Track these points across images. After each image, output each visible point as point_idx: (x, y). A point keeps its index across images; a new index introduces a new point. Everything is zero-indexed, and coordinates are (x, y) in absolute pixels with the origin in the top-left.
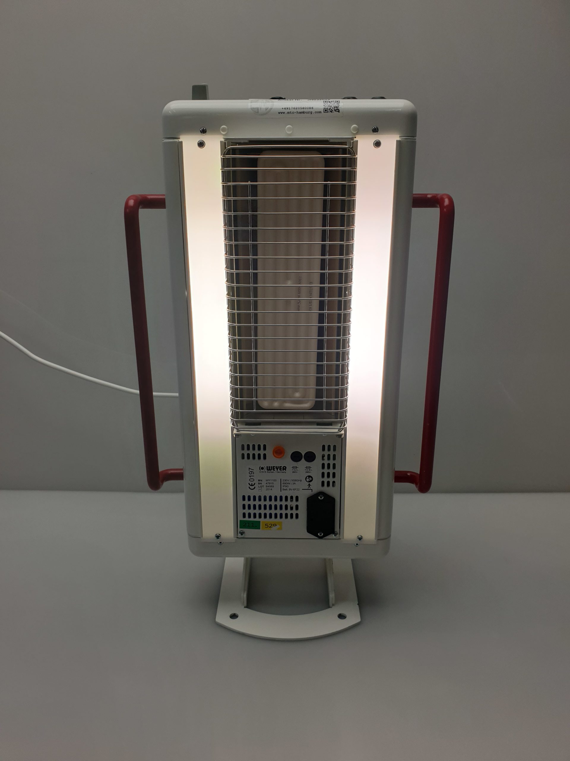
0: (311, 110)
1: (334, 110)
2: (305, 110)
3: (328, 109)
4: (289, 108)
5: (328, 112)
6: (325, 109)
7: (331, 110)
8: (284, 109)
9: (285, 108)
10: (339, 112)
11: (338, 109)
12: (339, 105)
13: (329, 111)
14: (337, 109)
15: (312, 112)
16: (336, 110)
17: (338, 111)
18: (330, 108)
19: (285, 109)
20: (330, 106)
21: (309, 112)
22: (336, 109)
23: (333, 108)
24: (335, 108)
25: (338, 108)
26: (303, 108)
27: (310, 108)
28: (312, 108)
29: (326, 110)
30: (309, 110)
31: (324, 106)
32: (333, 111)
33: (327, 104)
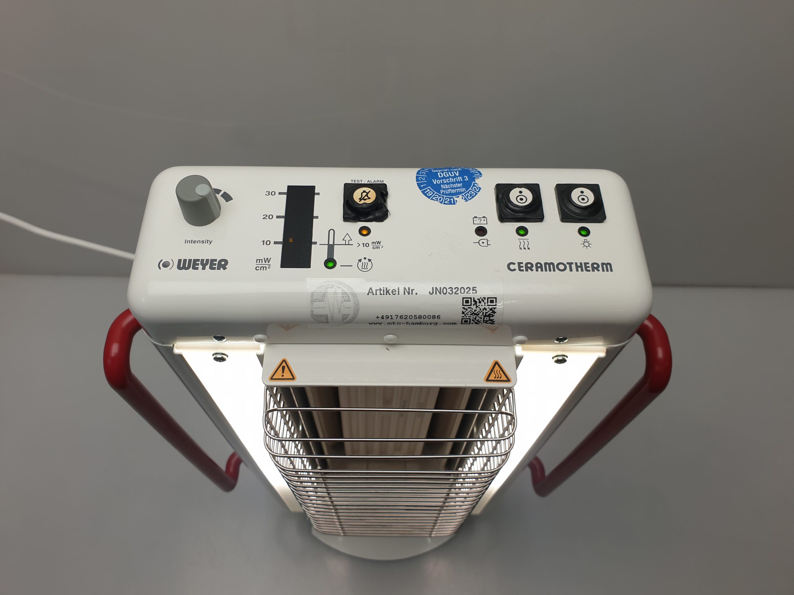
0: (436, 320)
1: (484, 320)
2: (422, 320)
3: (470, 319)
4: (390, 317)
5: (470, 323)
6: (463, 320)
7: (475, 321)
8: (380, 319)
9: (383, 316)
10: (493, 323)
11: (492, 320)
12: (494, 312)
13: (472, 322)
14: (490, 320)
15: (437, 323)
16: (488, 321)
17: (490, 323)
18: (475, 319)
19: (383, 318)
20: (475, 314)
21: (431, 323)
22: (488, 319)
23: (481, 318)
24: (485, 318)
25: (491, 318)
26: (420, 317)
27: (434, 317)
28: (439, 317)
29: (466, 321)
30: (431, 320)
31: (463, 313)
32: (479, 322)
33: (469, 310)
